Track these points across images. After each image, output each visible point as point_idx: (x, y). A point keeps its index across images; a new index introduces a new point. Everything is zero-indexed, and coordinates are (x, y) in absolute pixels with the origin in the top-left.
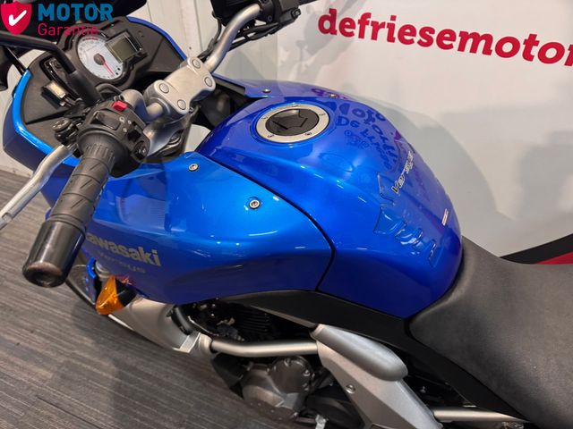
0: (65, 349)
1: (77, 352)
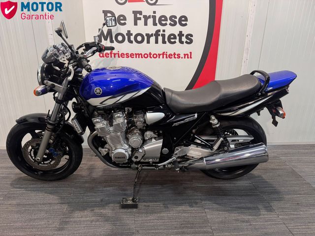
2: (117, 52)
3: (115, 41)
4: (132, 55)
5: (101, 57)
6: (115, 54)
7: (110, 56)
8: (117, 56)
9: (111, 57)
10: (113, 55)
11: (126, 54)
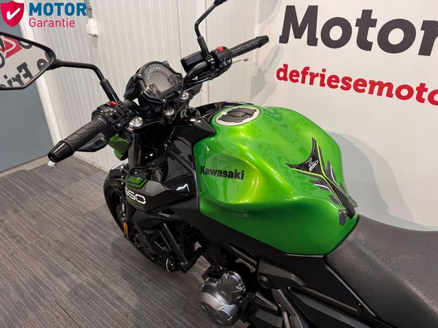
0: (83, 276)
1: (89, 279)
2: (320, 72)
3: (320, 42)
4: (359, 85)
5: (279, 78)
6: (313, 76)
7: (300, 79)
8: (317, 80)
9: (303, 82)
10: (308, 78)
11: (344, 79)
